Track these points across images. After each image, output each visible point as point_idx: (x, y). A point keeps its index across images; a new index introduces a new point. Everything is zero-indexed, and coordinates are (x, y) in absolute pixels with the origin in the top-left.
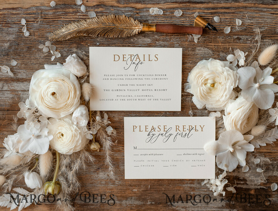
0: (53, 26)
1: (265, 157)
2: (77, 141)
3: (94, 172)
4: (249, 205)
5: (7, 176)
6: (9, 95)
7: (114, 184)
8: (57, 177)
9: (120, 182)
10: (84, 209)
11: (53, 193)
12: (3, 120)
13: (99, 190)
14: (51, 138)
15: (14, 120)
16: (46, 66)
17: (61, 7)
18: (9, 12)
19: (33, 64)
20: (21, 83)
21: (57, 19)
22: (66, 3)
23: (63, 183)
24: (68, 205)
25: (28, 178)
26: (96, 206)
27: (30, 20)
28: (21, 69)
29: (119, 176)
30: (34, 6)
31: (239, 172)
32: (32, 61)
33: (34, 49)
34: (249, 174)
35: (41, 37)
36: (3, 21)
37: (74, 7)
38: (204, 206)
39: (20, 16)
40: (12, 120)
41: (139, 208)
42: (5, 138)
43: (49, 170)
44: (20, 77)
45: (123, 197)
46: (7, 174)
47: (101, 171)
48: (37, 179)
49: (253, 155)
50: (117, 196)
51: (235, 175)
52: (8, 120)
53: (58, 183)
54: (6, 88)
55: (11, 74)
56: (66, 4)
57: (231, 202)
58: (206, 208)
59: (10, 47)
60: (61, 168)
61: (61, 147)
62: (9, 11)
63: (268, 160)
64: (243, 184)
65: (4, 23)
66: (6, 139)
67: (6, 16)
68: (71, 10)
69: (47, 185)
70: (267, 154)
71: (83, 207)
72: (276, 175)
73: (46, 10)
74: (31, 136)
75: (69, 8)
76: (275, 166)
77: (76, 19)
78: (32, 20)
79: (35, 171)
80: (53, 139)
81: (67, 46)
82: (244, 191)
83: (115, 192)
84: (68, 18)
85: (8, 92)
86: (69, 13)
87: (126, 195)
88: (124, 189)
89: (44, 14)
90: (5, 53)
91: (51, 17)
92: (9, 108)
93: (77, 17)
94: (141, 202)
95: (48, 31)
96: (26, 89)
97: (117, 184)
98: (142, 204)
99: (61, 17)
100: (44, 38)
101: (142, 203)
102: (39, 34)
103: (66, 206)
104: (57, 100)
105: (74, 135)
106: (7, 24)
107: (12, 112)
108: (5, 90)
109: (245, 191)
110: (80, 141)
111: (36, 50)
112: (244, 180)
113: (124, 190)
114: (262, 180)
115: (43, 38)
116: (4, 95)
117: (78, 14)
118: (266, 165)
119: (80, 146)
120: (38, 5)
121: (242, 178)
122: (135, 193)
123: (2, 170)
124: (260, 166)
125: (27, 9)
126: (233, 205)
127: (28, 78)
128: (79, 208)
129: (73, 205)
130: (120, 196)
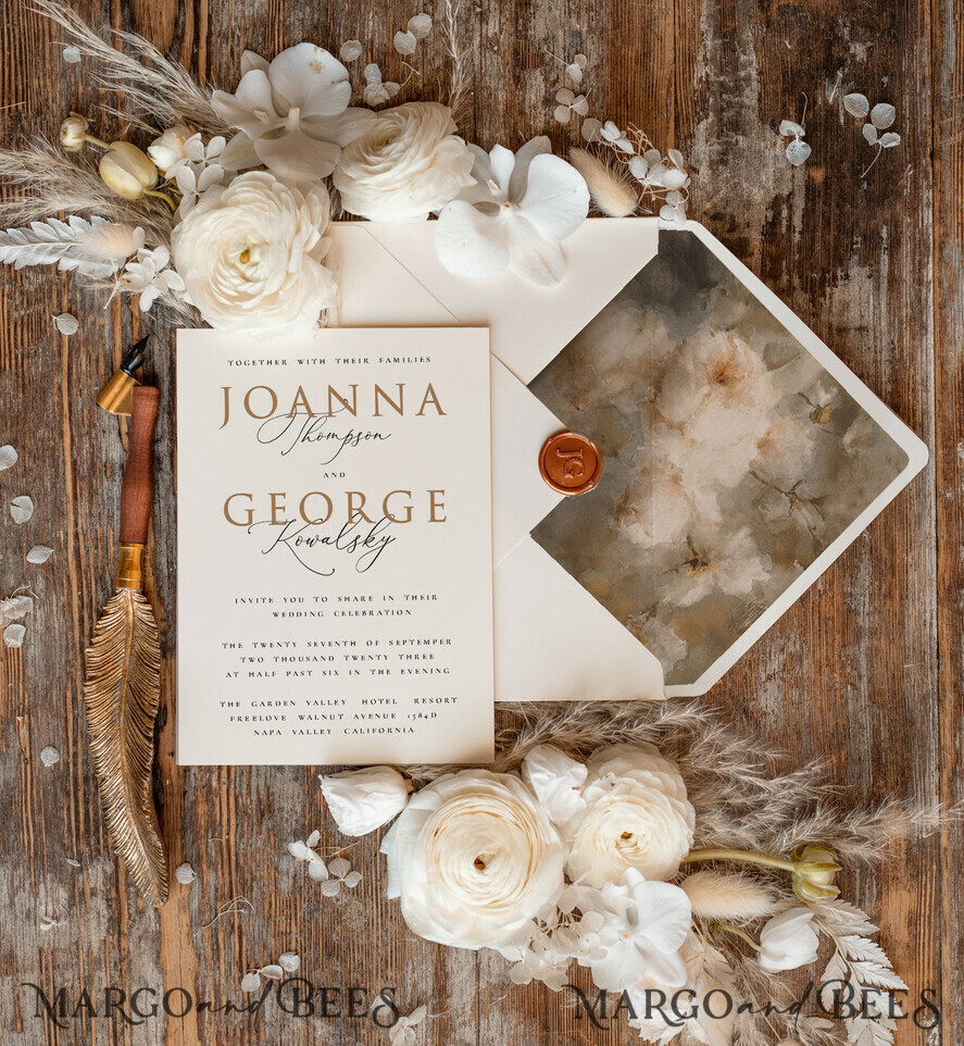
0: (257, 870)
1: (691, 136)
2: (647, 784)
3: (757, 726)
4: (865, 185)
5: (777, 1033)
6: (493, 1024)
7: (801, 656)
8: (769, 854)
9: (792, 635)
10: (892, 763)
11: (830, 865)
13: (822, 711)
14: (634, 875)
16: (392, 894)
17: (193, 842)
18: (210, 1019)
19: (385, 938)
20: (450, 982)
21: (233, 858)
22: (179, 827)
23: (797, 835)
24: (876, 818)
25: (781, 957)
26: (879, 720)
27: (237, 949)
28: (403, 979)
29: (772, 640)
30: (189, 935)
31: (748, 225)
32: (375, 941)
33: (334, 936)
34: (755, 191)
35: (293, 911)
36: (242, 1041)
37: (192, 798)
38: (871, 342)
39: (223, 981)
41: (883, 568)
42: (641, 1036)
43: (750, 882)
44: (430, 983)
45: (845, 625)
46: (768, 1034)
47: (753, 703)
48: (782, 926)
50: (844, 646)
51: (759, 237)
52: (579, 1025)
53: (798, 853)
54: (468, 1034)
55: (420, 1015)
56: (183, 826)
57: (855, 246)
58: (878, 334)
60: (744, 844)
61: (670, 841)
62: (207, 1019)
63: (703, 125)
64: (790, 208)
65: (247, 1037)
67: (223, 1030)
68: (202, 809)
69: (804, 890)
70: (684, 130)
71: (886, 766)
72: (756, 96)
73: (203, 892)
74: (631, 942)
75: (196, 814)
76: (724, 100)
77: (232, 792)
78: (237, 940)
79: (759, 932)
80: (638, 869)
81: (323, 823)
82: (814, 205)
83: (830, 655)
84: (229, 820)
85: (482, 1026)
86: (211, 814)
87: (838, 615)
88: (816, 622)
89: (216, 899)
90: (349, 1034)
91: (226, 876)
92: (537, 1024)
93: (224, 787)
94: (861, 561)
95: (272, 888)
96: (473, 963)
97: (797, 647)
98: (870, 560)
99: (224, 843)
100: (296, 899)
101: (866, 557)
102: (284, 918)
103: (881, 825)
104: (499, 851)
105: (626, 797)
106: (249, 1027)
107: (550, 1012)
108: (475, 1036)
109: (814, 199)
110: (648, 774)
111: (338, 928)
112: (776, 204)
113: (822, 622)
114: (775, 144)
115: (296, 905)
116: (492, 1040)
117: (214, 784)
118: (722, 131)
119: (666, 776)
120: (185, 919)
121: (770, 214)
122: (831, 584)
124: (723, 154)
125: (199, 956)
126: (865, 239)
127: (434, 957)
128: (891, 780)
129: (875, 800)
130: (843, 634)
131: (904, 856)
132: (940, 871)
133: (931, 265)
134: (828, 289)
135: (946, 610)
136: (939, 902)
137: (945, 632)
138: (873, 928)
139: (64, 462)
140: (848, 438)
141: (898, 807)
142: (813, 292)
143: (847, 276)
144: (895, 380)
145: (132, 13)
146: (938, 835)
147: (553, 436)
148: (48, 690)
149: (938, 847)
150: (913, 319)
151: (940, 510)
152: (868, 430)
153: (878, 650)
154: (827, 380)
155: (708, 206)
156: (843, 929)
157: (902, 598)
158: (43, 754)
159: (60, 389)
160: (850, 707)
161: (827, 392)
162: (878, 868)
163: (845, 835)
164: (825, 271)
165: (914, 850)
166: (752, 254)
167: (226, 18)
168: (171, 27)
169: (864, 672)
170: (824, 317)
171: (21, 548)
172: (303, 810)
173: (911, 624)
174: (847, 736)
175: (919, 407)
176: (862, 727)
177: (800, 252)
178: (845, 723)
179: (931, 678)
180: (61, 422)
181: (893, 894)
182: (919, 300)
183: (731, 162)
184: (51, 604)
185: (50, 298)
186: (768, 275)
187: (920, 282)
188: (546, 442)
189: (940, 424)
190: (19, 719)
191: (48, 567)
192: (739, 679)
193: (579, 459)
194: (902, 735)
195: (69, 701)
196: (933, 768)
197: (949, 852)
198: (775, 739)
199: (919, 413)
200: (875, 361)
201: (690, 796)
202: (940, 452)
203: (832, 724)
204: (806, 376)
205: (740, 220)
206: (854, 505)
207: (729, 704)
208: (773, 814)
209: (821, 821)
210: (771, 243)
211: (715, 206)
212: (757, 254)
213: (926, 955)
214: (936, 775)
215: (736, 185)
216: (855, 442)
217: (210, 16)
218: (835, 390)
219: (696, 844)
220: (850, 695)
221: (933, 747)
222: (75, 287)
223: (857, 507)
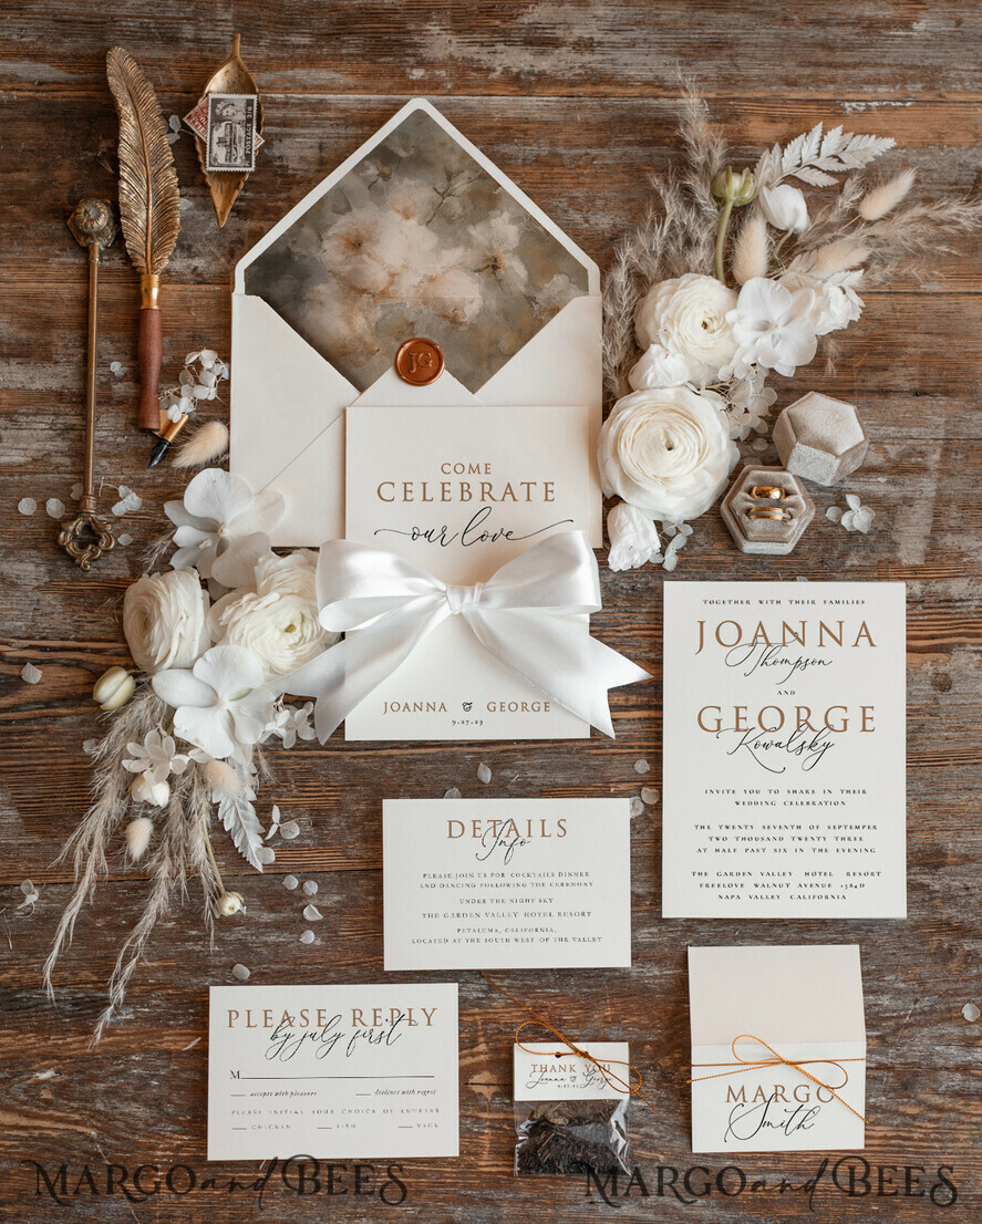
2: (666, 306)
3: (623, 231)
5: (853, 219)
7: (570, 198)
8: (721, 216)
9: (556, 203)
10: (652, 132)
11: (727, 174)
12: (863, 366)
13: (612, 183)
15: (836, 365)
23: (705, 200)
24: (693, 143)
26: (620, 141)
31: (239, 230)
38: (331, 140)
40: (841, 366)
41: (504, 135)
42: (856, 320)
43: (741, 235)
45: (547, 164)
46: (855, 225)
47: (606, 233)
48: (774, 211)
49: (199, 275)
50: (563, 166)
51: (248, 222)
52: (850, 367)
53: (720, 201)
58: (325, 136)
59: (844, 555)
60: (711, 239)
61: (709, 292)
66: (856, 318)
69: (747, 195)
71: (654, 137)
79: (778, 230)
80: (727, 313)
83: (569, 176)
87: (539, 169)
88: (544, 186)
90: (857, 540)
94: (498, 151)
97: (563, 200)
98: (499, 144)
101: (496, 148)
103: (698, 139)
105: (675, 322)
110: (659, 306)
113: (545, 181)
119: (661, 292)
122: (516, 174)
123: (870, 234)
128: (666, 133)
129: (680, 143)
130: (555, 166)
131: (723, 125)
132: (734, 99)
133: (273, 95)
134: (290, 172)
135: (537, 90)
136: (757, 100)
137: (553, 91)
138: (777, 148)
139: (411, 754)
140: (403, 154)
141: (685, 126)
142: (292, 183)
143: (280, 158)
144: (360, 123)
145: (57, 700)
146: (708, 100)
147: (399, 375)
148: (590, 768)
149: (716, 100)
150: (314, 110)
151: (460, 93)
152: (396, 139)
153: (567, 141)
154: (359, 168)
155: (223, 260)
156: (777, 170)
157: (528, 122)
158: (640, 772)
159: (355, 757)
160: (610, 162)
161: (368, 168)
162: (730, 144)
163: (706, 166)
164: (276, 174)
165: (718, 117)
166: (262, 228)
167: (64, 627)
168: (70, 669)
169: (583, 151)
170: (311, 175)
171: (479, 788)
172: (685, 573)
173: (547, 116)
174: (631, 165)
175: (382, 107)
176: (624, 154)
177: (260, 193)
178: (621, 166)
179: (589, 102)
180: (380, 757)
181: (752, 134)
182: (301, 104)
183: (190, 242)
184: (523, 765)
185: (282, 765)
186: (278, 215)
187: (285, 104)
188: (404, 380)
189: (395, 91)
190: (612, 790)
191: (494, 767)
192: (587, 244)
193: (417, 357)
194: (631, 125)
195: (599, 752)
196: (656, 102)
197: (719, 91)
198: (634, 218)
199: (386, 107)
200: (346, 138)
201: (677, 277)
202: (416, 92)
203: (622, 176)
204: (357, 184)
205: (235, 236)
206: (452, 150)
207: (605, 251)
208: (689, 217)
209: (693, 181)
210: (253, 214)
211: (223, 255)
212: (262, 224)
213: (797, 111)
214: (661, 100)
215: (207, 239)
216: (406, 148)
217: (62, 639)
218: (367, 163)
219: (711, 274)
220: (601, 162)
221: (641, 102)
222: (273, 745)
223: (455, 147)
